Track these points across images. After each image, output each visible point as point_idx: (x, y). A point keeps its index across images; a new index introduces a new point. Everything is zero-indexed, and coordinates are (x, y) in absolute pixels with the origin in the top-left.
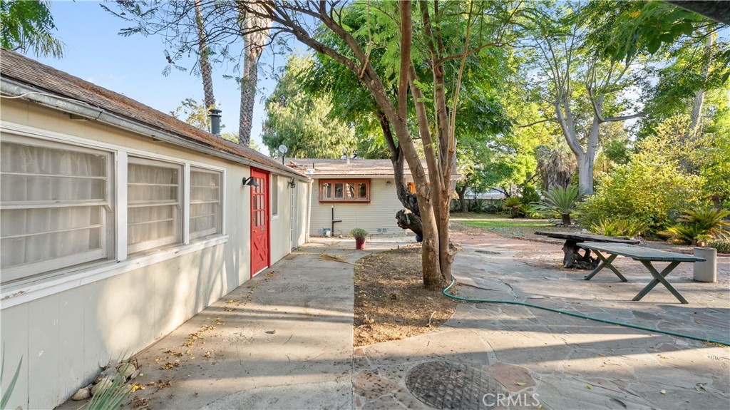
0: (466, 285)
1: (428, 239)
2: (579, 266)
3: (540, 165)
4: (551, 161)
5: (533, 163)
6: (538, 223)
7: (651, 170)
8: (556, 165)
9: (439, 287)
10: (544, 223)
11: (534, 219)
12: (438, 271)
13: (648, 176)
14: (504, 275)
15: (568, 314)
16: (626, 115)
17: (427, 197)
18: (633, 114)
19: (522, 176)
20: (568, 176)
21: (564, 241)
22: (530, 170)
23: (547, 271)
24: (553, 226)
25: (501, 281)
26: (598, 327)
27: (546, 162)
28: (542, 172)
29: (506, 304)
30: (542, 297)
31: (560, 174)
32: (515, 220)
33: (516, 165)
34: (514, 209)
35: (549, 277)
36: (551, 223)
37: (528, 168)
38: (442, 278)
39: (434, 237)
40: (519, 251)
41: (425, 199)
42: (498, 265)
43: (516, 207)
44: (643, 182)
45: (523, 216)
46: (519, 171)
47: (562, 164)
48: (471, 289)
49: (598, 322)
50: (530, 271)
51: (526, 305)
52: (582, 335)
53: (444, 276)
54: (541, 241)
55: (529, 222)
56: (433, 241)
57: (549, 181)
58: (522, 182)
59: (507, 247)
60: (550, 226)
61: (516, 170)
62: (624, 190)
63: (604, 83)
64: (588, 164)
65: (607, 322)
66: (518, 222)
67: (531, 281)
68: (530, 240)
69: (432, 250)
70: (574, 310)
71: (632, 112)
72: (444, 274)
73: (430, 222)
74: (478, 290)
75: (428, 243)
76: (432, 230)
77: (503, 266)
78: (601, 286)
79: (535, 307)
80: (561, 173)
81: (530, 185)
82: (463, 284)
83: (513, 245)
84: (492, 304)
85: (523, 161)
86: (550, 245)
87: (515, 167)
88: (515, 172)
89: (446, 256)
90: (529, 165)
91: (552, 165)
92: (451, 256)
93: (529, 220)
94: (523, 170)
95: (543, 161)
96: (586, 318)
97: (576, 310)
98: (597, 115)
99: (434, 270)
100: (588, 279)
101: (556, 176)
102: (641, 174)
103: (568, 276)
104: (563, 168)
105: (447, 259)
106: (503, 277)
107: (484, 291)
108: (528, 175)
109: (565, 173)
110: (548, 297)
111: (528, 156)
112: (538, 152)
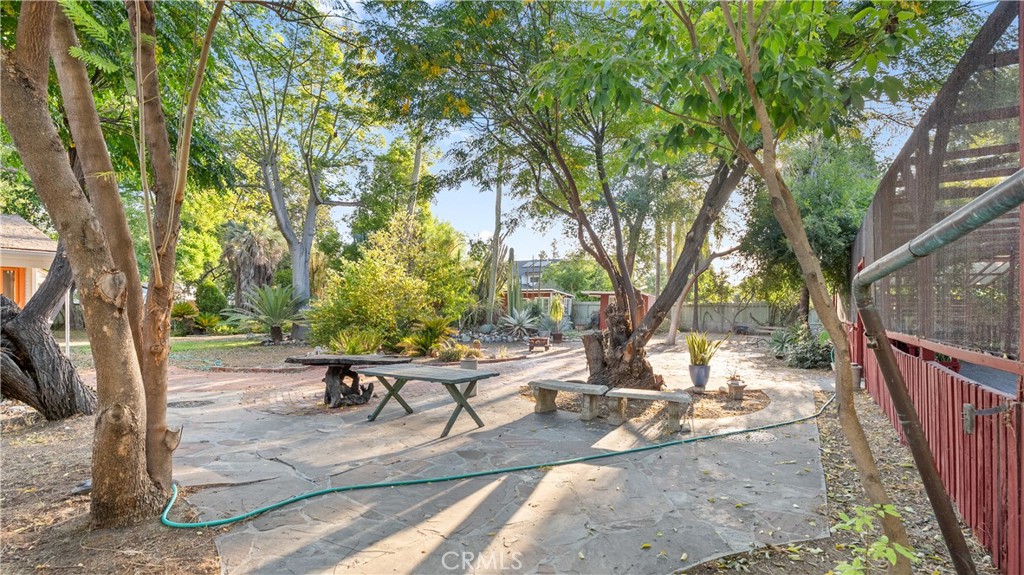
0: (206, 487)
1: (118, 406)
2: (349, 402)
3: (228, 252)
4: (244, 248)
5: (215, 248)
6: (235, 341)
7: (384, 270)
8: (253, 254)
9: (144, 514)
10: (240, 340)
11: (219, 334)
12: (143, 476)
13: (382, 277)
14: (252, 441)
15: (403, 484)
16: (344, 201)
17: (118, 302)
18: (351, 201)
19: (198, 267)
20: (269, 271)
21: (326, 369)
22: (211, 260)
23: (313, 418)
24: (258, 345)
25: (258, 456)
26: (448, 490)
27: (237, 249)
28: (231, 264)
29: (307, 502)
30: (346, 467)
31: (258, 269)
32: (188, 338)
33: (188, 248)
34: (185, 321)
35: (324, 428)
36: (251, 339)
37: (207, 255)
38: (153, 489)
39: (135, 398)
40: (241, 392)
41: (112, 306)
42: (225, 425)
43: (189, 317)
44: (377, 285)
45: (201, 331)
46: (192, 259)
47: (261, 254)
48: (223, 492)
49: (443, 483)
50: (288, 424)
51: (339, 491)
52: (447, 512)
53: (157, 484)
54: (263, 371)
55: (216, 341)
56: (134, 407)
57: (242, 278)
58: (197, 277)
59: (215, 388)
60: (253, 345)
61: (188, 256)
62: (358, 293)
63: (321, 154)
64: (303, 257)
65: (451, 479)
66: (197, 342)
67: (305, 442)
68: (245, 371)
69: (131, 431)
70: (401, 475)
71: (348, 198)
72: (159, 478)
73: (125, 363)
74: (238, 490)
75: (117, 417)
76: (128, 381)
77: (237, 426)
78: (394, 425)
79: (355, 489)
80: (259, 267)
81: (209, 281)
82: (200, 487)
83: (224, 383)
84: (283, 511)
85: (199, 243)
86: (281, 375)
87: (186, 252)
88: (186, 260)
89: (160, 437)
90: (209, 251)
91: (246, 253)
92: (174, 435)
93: (213, 337)
94: (200, 258)
95: (232, 247)
96: (426, 482)
97: (404, 474)
98: (315, 194)
99: (135, 475)
100: (372, 419)
101: (252, 271)
102: (374, 275)
103: (346, 419)
104: (263, 260)
105: (164, 443)
106: (255, 447)
107: (251, 487)
108: (207, 265)
109: (265, 267)
110: (354, 464)
111: (207, 237)
112: (224, 233)
